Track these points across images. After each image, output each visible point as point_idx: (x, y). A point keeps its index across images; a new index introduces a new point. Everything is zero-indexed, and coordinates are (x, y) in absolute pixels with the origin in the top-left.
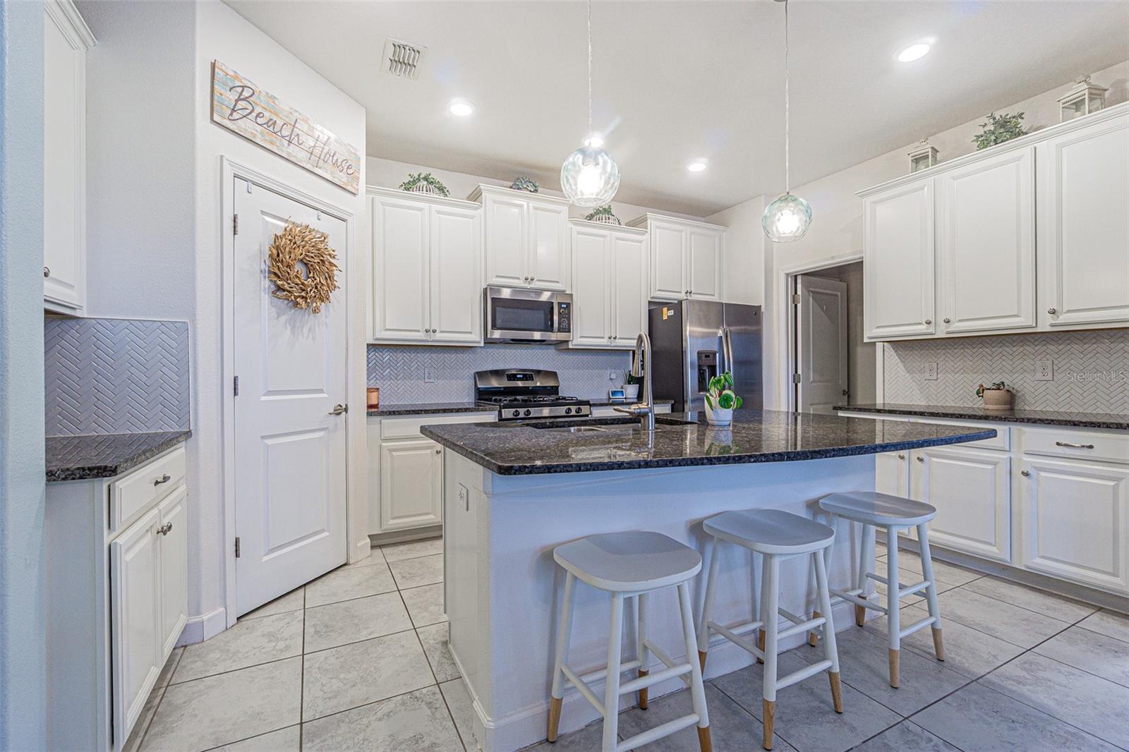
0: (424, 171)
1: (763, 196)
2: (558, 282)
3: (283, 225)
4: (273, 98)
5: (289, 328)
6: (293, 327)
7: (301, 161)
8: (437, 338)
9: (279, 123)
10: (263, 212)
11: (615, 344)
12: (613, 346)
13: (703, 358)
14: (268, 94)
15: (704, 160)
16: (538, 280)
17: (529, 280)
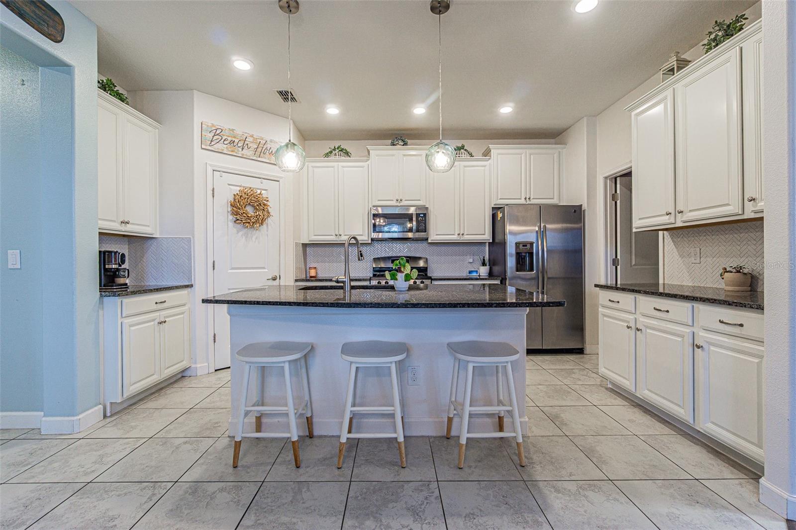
0: (337, 144)
1: (585, 119)
2: (419, 200)
3: (239, 188)
4: (233, 130)
5: (244, 238)
6: (246, 237)
7: (250, 156)
8: (341, 239)
9: (237, 141)
10: (229, 185)
11: (463, 239)
12: (462, 240)
13: (521, 247)
14: (229, 129)
15: (512, 104)
16: (406, 200)
17: (399, 200)
